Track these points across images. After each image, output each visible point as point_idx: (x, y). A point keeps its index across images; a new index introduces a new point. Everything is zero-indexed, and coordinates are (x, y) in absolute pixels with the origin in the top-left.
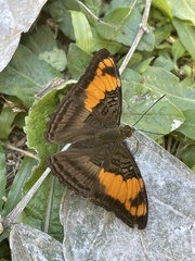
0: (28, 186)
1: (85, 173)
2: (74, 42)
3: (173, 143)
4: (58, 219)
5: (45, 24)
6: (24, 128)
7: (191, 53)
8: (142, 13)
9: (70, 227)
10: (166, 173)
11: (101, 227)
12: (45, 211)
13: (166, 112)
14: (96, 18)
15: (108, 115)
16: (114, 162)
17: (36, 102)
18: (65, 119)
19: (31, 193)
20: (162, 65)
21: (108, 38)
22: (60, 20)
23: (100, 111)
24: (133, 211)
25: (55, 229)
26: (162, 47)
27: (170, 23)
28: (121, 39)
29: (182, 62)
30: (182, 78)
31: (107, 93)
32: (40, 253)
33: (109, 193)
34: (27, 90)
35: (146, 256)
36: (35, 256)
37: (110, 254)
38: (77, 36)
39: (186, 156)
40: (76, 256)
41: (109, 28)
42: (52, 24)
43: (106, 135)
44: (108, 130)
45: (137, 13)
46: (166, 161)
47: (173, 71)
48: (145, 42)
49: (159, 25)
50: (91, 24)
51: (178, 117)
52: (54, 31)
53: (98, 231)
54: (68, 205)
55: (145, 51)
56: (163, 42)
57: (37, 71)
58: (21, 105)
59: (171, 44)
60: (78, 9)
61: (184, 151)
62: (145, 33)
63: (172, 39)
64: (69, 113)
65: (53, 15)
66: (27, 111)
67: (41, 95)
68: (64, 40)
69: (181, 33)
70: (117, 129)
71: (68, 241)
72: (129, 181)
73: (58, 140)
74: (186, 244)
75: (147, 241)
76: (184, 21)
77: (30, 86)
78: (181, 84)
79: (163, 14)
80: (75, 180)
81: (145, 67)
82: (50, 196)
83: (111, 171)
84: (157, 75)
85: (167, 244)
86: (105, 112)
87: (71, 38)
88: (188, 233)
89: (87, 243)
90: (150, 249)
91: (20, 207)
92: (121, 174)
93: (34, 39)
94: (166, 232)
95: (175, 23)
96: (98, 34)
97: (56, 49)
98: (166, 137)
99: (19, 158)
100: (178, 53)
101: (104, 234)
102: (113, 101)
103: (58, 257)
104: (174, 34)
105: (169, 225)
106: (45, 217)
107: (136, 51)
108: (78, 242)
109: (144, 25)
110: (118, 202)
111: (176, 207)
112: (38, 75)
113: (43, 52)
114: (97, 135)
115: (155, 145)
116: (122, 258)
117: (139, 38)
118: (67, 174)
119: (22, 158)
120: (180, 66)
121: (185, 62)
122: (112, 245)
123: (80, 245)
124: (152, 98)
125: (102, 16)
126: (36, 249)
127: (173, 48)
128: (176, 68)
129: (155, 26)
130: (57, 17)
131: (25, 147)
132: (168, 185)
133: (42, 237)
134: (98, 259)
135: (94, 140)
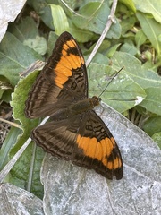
0: (14, 151)
1: (65, 140)
2: (53, 31)
3: (136, 116)
4: (39, 179)
5: (29, 15)
6: (11, 103)
7: (151, 41)
8: (111, 7)
9: (49, 186)
10: (130, 141)
11: (76, 186)
12: (28, 173)
13: (130, 89)
14: (72, 10)
15: (77, 89)
16: (88, 127)
17: (21, 81)
18: (41, 96)
19: (15, 158)
20: (127, 51)
21: (82, 28)
22: (41, 12)
23: (69, 86)
24: (110, 166)
25: (36, 188)
26: (127, 35)
27: (134, 16)
28: (93, 29)
29: (144, 48)
30: (144, 61)
31: (73, 70)
32: (23, 209)
33: (87, 154)
34: (14, 71)
35: (113, 211)
36: (19, 211)
37: (83, 209)
38: (56, 25)
39: (147, 126)
40: (54, 211)
41: (82, 19)
42: (34, 16)
43: (78, 107)
44: (79, 102)
45: (107, 7)
46: (131, 131)
47: (136, 56)
48: (113, 31)
49: (125, 17)
50: (67, 16)
51: (141, 94)
52: (36, 21)
53: (72, 190)
54: (48, 168)
55: (113, 39)
56: (128, 31)
57: (22, 54)
58: (8, 83)
59: (135, 33)
60: (57, 3)
61: (145, 123)
62: (113, 24)
63: (136, 29)
64: (44, 91)
65: (36, 8)
66: (13, 88)
67: (24, 75)
68: (45, 29)
69: (143, 24)
70: (86, 100)
71: (47, 198)
72: (103, 141)
73: (37, 115)
74: (147, 200)
75: (114, 198)
76: (146, 14)
77: (15, 67)
78: (142, 67)
79: (128, 8)
80: (57, 148)
81: (113, 52)
82: (33, 161)
83: (86, 136)
84: (123, 59)
85: (131, 200)
86: (74, 87)
87: (51, 27)
88: (149, 191)
89: (63, 199)
90: (117, 204)
91: (7, 169)
92: (96, 136)
93: (20, 28)
94: (130, 190)
95: (138, 16)
96: (74, 24)
97: (38, 37)
98: (130, 111)
99: (6, 128)
100: (141, 40)
101: (78, 192)
102: (80, 77)
103: (39, 212)
104: (138, 25)
105: (133, 185)
106: (28, 178)
107: (106, 39)
108: (56, 199)
109: (112, 17)
110: (96, 160)
111: (139, 169)
112: (23, 58)
113: (27, 39)
114: (70, 107)
115: (122, 117)
116: (93, 212)
117: (107, 28)
118: (50, 143)
119: (9, 128)
120: (142, 51)
121: (147, 49)
122: (85, 201)
123: (57, 201)
124: (118, 78)
125: (77, 9)
126: (20, 205)
127: (136, 36)
128: (139, 53)
129: (121, 19)
130: (39, 9)
131: (11, 119)
132: (132, 151)
133: (26, 195)
134: (72, 213)
135: (68, 111)
